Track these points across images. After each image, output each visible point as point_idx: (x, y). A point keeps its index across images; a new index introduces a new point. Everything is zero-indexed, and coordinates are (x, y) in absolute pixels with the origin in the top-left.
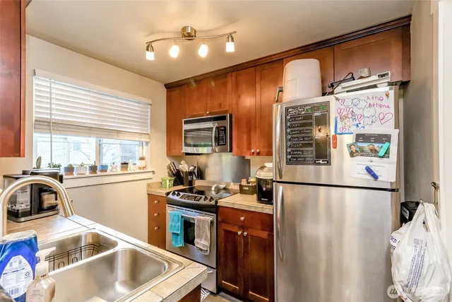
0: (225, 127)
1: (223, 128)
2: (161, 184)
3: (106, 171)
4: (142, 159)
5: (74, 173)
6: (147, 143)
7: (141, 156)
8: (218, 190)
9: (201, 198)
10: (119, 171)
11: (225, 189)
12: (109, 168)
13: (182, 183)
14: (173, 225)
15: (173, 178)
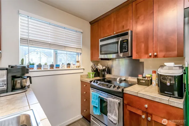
0: (127, 40)
1: (126, 41)
2: (88, 76)
3: (59, 68)
4: (78, 62)
5: (42, 68)
6: (81, 54)
7: (77, 60)
8: (121, 81)
9: (111, 86)
10: (66, 68)
11: (125, 80)
12: (61, 66)
13: (99, 76)
14: (94, 101)
15: (94, 73)
